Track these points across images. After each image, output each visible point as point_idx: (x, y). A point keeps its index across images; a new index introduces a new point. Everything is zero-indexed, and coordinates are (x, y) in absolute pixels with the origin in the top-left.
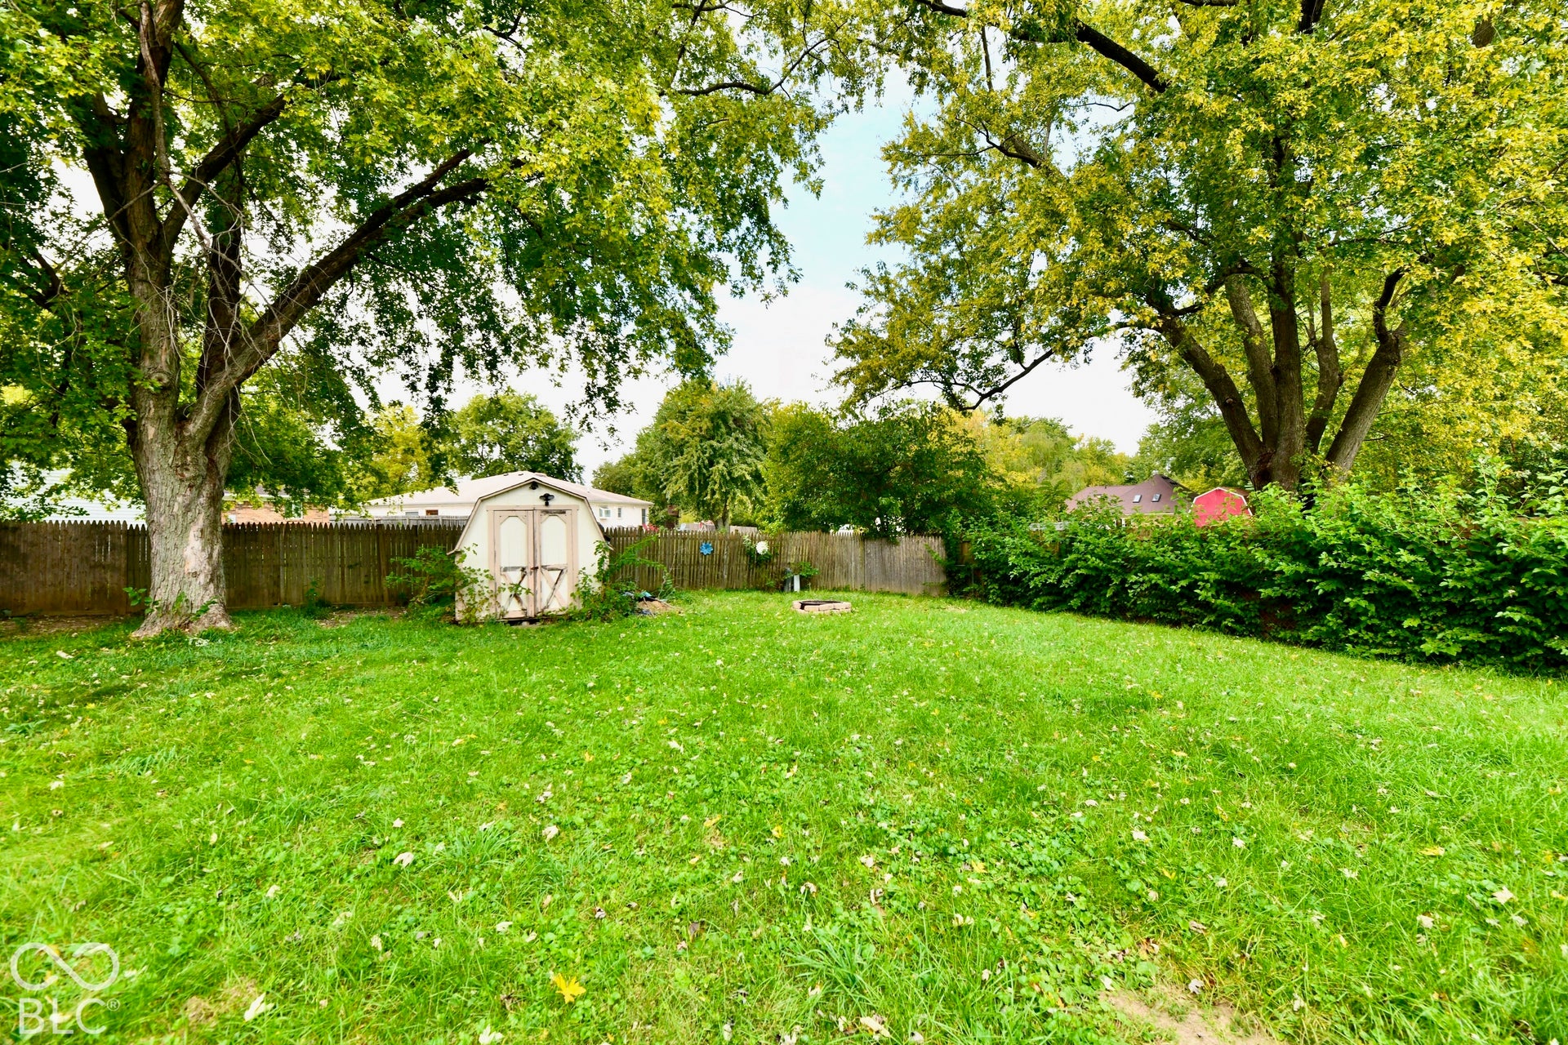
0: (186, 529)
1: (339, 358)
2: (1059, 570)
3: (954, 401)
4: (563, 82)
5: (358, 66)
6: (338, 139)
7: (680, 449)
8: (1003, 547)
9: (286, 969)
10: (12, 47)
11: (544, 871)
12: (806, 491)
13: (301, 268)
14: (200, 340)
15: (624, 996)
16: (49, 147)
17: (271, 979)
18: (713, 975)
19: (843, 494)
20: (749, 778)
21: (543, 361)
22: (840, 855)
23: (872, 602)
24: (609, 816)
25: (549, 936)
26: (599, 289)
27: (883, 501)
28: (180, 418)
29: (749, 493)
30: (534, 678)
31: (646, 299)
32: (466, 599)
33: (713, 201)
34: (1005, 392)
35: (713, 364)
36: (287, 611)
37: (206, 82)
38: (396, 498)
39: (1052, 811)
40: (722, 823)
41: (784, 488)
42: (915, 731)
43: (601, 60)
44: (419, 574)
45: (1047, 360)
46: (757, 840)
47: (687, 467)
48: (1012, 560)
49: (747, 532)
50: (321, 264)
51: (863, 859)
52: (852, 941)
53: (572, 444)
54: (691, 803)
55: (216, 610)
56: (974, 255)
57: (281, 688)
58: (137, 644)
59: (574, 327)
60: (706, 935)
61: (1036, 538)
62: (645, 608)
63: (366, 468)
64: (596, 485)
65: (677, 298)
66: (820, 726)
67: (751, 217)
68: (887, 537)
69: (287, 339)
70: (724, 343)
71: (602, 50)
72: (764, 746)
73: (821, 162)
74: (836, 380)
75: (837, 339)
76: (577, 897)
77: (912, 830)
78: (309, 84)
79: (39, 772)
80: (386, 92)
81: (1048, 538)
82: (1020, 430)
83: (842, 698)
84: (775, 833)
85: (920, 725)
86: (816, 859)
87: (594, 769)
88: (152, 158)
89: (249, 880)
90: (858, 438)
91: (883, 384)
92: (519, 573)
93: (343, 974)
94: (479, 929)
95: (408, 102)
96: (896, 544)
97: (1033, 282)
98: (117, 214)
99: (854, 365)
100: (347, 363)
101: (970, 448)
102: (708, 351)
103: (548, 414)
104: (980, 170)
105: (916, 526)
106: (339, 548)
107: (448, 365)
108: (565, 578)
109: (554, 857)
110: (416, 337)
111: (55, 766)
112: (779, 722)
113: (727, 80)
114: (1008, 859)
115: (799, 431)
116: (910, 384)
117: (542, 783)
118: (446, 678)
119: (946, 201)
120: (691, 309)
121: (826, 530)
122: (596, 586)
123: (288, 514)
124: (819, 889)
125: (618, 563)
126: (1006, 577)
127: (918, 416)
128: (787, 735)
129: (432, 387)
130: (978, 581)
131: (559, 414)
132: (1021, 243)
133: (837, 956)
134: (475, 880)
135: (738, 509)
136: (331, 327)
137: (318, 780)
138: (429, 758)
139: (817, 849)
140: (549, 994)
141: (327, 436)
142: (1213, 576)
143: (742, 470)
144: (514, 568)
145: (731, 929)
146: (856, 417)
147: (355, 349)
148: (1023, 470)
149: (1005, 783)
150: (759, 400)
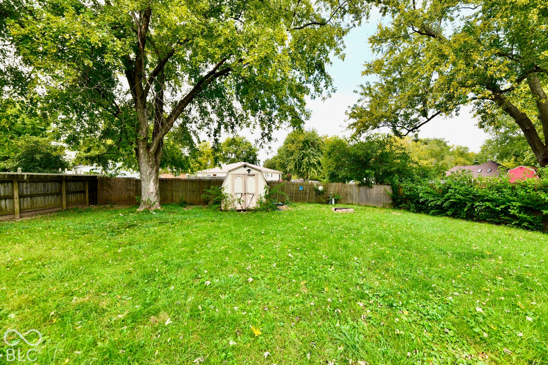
0: (150, 180)
1: (189, 128)
2: (442, 199)
3: (397, 133)
4: (255, 32)
5: (194, 35)
6: (189, 60)
7: (292, 154)
8: (417, 190)
9: (176, 312)
10: (108, 44)
11: (249, 292)
12: (337, 168)
13: (179, 101)
14: (153, 124)
15: (274, 337)
16: (117, 71)
17: (172, 314)
18: (303, 336)
19: (351, 169)
20: (316, 269)
21: (248, 126)
22: (350, 301)
23: (362, 209)
24: (269, 277)
25: (250, 314)
26: (266, 100)
27: (367, 171)
28: (148, 147)
29: (316, 169)
30: (245, 229)
31: (281, 102)
32: (225, 203)
33: (305, 66)
34: (419, 129)
35: (304, 123)
36: (175, 205)
37: (154, 47)
38: (205, 170)
39: (438, 295)
40: (307, 284)
41: (329, 167)
42: (380, 258)
43: (267, 22)
44: (211, 194)
45: (438, 115)
46: (319, 291)
47: (294, 160)
48: (421, 195)
49: (315, 183)
50: (185, 99)
51: (359, 303)
52: (354, 332)
53: (257, 153)
54: (296, 275)
55: (157, 203)
56: (406, 76)
57: (174, 228)
58: (138, 213)
59: (258, 114)
60: (301, 322)
61: (432, 187)
62: (280, 208)
63: (196, 161)
64: (264, 166)
65: (292, 101)
66: (342, 253)
67: (318, 70)
68: (368, 185)
69: (175, 122)
70: (308, 117)
71: (268, 18)
72: (322, 259)
73: (345, 47)
74: (349, 127)
75: (350, 112)
76: (259, 302)
77: (378, 295)
78: (181, 44)
79: (116, 247)
80: (202, 43)
81: (437, 187)
82: (426, 143)
83: (351, 244)
84: (325, 289)
85: (382, 256)
86: (341, 301)
87: (264, 261)
88: (141, 72)
89: (166, 284)
90: (358, 148)
91: (367, 128)
92: (240, 195)
93: (191, 315)
94: (229, 308)
95: (208, 45)
96: (372, 188)
97: (432, 84)
98: (133, 90)
99: (356, 121)
100: (191, 129)
101: (403, 151)
102: (302, 119)
103: (249, 143)
104: (410, 42)
105: (380, 181)
106: (189, 186)
107: (219, 128)
108: (254, 197)
109: (252, 288)
110: (211, 120)
111: (119, 245)
112: (327, 250)
113: (310, 22)
114: (418, 311)
115: (335, 146)
116: (378, 127)
117: (248, 264)
118: (219, 227)
119: (394, 56)
120: (296, 105)
121: (344, 182)
122: (264, 200)
123: (175, 176)
124: (342, 312)
125: (272, 192)
126: (418, 202)
127: (381, 139)
128: (330, 255)
129: (215, 136)
130: (406, 203)
131: (253, 143)
132: (427, 69)
133: (349, 337)
134: (228, 292)
135: (312, 174)
136: (187, 118)
137: (184, 256)
138: (214, 252)
139: (341, 297)
140: (250, 333)
141: (186, 151)
142: (518, 204)
143: (313, 161)
144: (239, 193)
145: (310, 321)
146: (357, 140)
147: (193, 124)
148: (426, 159)
149: (418, 282)
150: (320, 136)
